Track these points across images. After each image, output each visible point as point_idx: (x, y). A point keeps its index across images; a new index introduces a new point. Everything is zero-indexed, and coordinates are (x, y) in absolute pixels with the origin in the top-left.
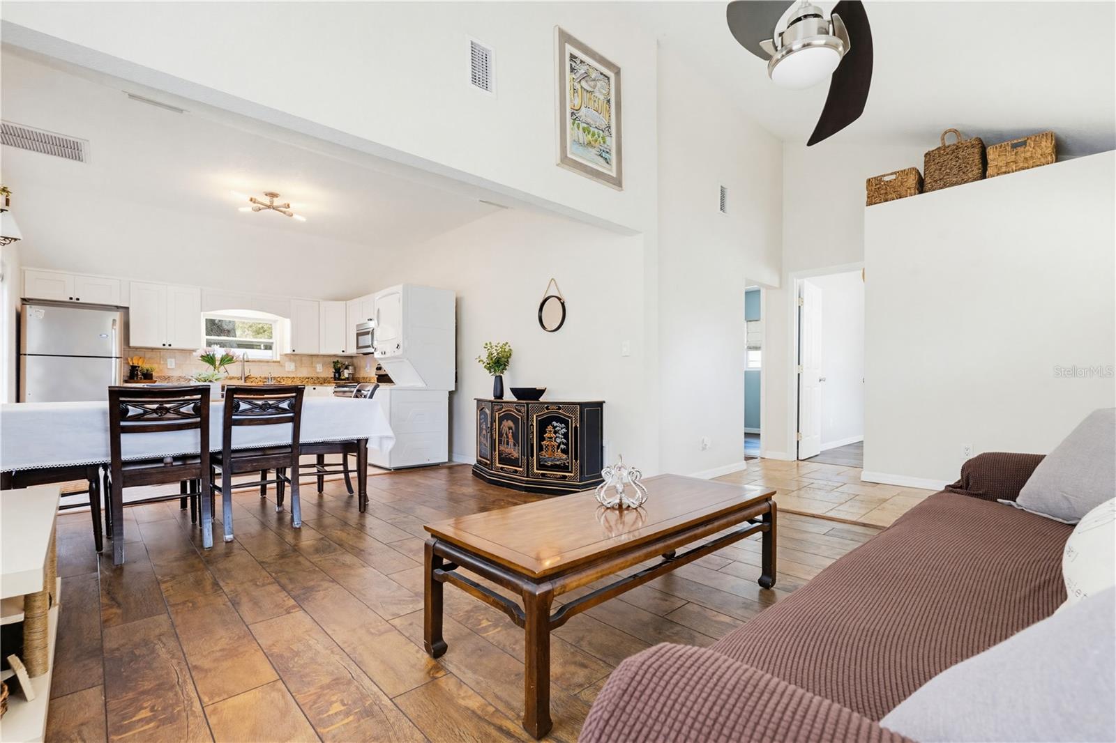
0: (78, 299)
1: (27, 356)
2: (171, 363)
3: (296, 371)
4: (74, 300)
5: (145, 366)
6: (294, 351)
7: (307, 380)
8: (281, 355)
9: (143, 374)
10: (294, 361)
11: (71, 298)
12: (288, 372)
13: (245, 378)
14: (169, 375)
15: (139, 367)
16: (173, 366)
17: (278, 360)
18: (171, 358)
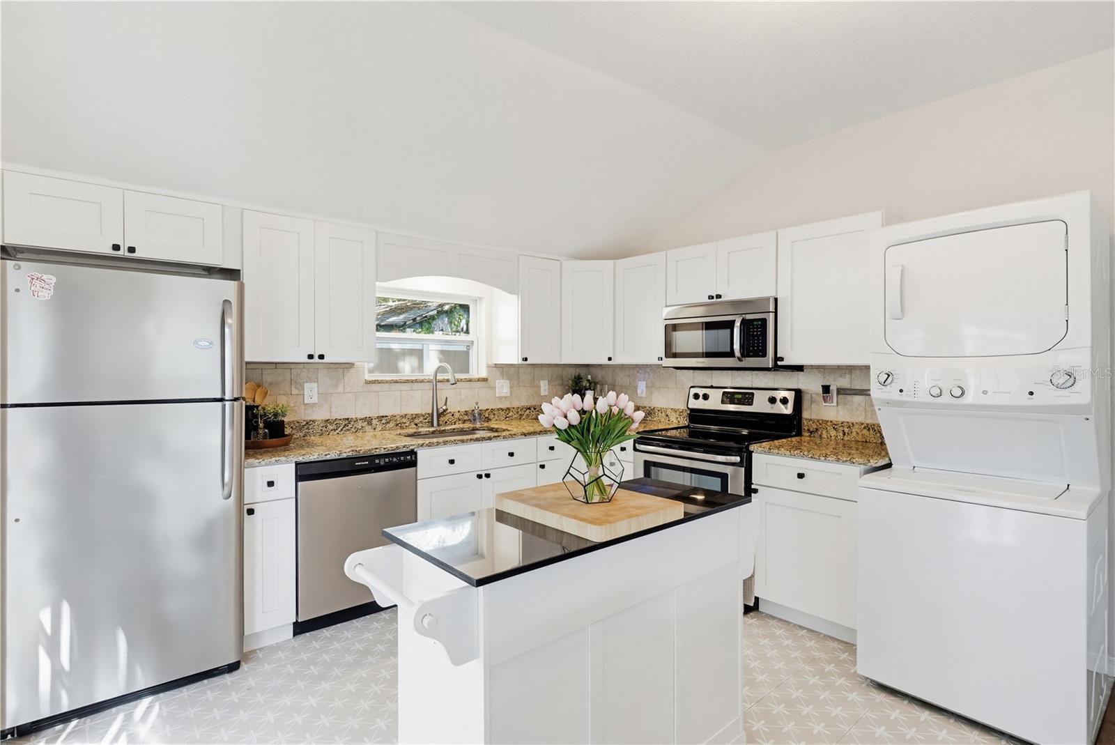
0: (132, 250)
1: (9, 410)
2: (311, 392)
3: (511, 394)
4: (123, 252)
5: (268, 404)
6: (526, 359)
7: (528, 411)
8: (488, 366)
9: (268, 424)
10: (509, 377)
11: (116, 247)
12: (500, 398)
13: (439, 416)
14: (308, 418)
15: (257, 407)
16: (315, 400)
17: (484, 374)
18: (310, 381)
